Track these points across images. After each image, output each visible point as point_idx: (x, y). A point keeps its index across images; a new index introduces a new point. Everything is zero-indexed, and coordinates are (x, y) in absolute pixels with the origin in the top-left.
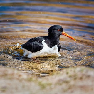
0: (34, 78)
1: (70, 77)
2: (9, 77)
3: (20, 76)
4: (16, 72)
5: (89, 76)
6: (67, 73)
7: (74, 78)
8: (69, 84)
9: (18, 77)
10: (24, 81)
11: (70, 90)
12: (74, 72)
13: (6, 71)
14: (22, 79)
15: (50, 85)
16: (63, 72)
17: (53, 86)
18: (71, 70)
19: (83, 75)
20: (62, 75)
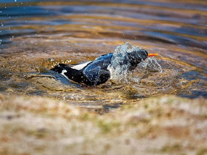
0: (91, 115)
1: (151, 112)
2: (49, 112)
3: (68, 111)
4: (61, 104)
5: (182, 112)
6: (146, 107)
7: (157, 114)
8: (149, 124)
9: (64, 114)
10: (74, 120)
11: (150, 135)
12: (158, 104)
13: (46, 103)
14: (71, 116)
15: (118, 125)
16: (139, 104)
17: (122, 128)
18: (153, 102)
19: (172, 109)
20: (136, 109)
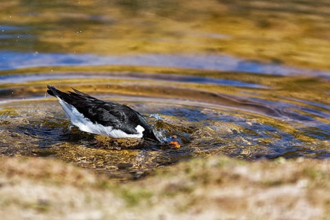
0: (111, 183)
1: (194, 178)
2: (54, 178)
3: (79, 177)
4: (70, 168)
5: (236, 178)
6: (187, 171)
7: (203, 180)
8: (192, 194)
9: (74, 180)
10: (88, 189)
11: (194, 209)
12: (204, 167)
13: (49, 166)
14: (84, 183)
15: (148, 196)
16: (178, 168)
17: (155, 199)
18: (196, 164)
19: (224, 174)
20: (175, 174)
